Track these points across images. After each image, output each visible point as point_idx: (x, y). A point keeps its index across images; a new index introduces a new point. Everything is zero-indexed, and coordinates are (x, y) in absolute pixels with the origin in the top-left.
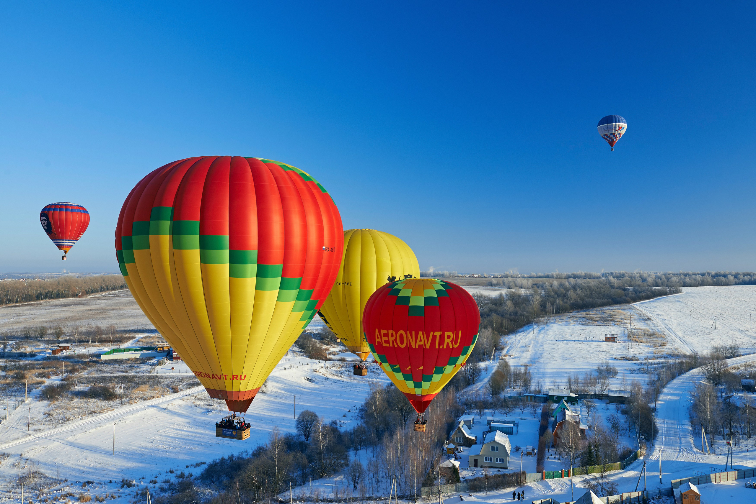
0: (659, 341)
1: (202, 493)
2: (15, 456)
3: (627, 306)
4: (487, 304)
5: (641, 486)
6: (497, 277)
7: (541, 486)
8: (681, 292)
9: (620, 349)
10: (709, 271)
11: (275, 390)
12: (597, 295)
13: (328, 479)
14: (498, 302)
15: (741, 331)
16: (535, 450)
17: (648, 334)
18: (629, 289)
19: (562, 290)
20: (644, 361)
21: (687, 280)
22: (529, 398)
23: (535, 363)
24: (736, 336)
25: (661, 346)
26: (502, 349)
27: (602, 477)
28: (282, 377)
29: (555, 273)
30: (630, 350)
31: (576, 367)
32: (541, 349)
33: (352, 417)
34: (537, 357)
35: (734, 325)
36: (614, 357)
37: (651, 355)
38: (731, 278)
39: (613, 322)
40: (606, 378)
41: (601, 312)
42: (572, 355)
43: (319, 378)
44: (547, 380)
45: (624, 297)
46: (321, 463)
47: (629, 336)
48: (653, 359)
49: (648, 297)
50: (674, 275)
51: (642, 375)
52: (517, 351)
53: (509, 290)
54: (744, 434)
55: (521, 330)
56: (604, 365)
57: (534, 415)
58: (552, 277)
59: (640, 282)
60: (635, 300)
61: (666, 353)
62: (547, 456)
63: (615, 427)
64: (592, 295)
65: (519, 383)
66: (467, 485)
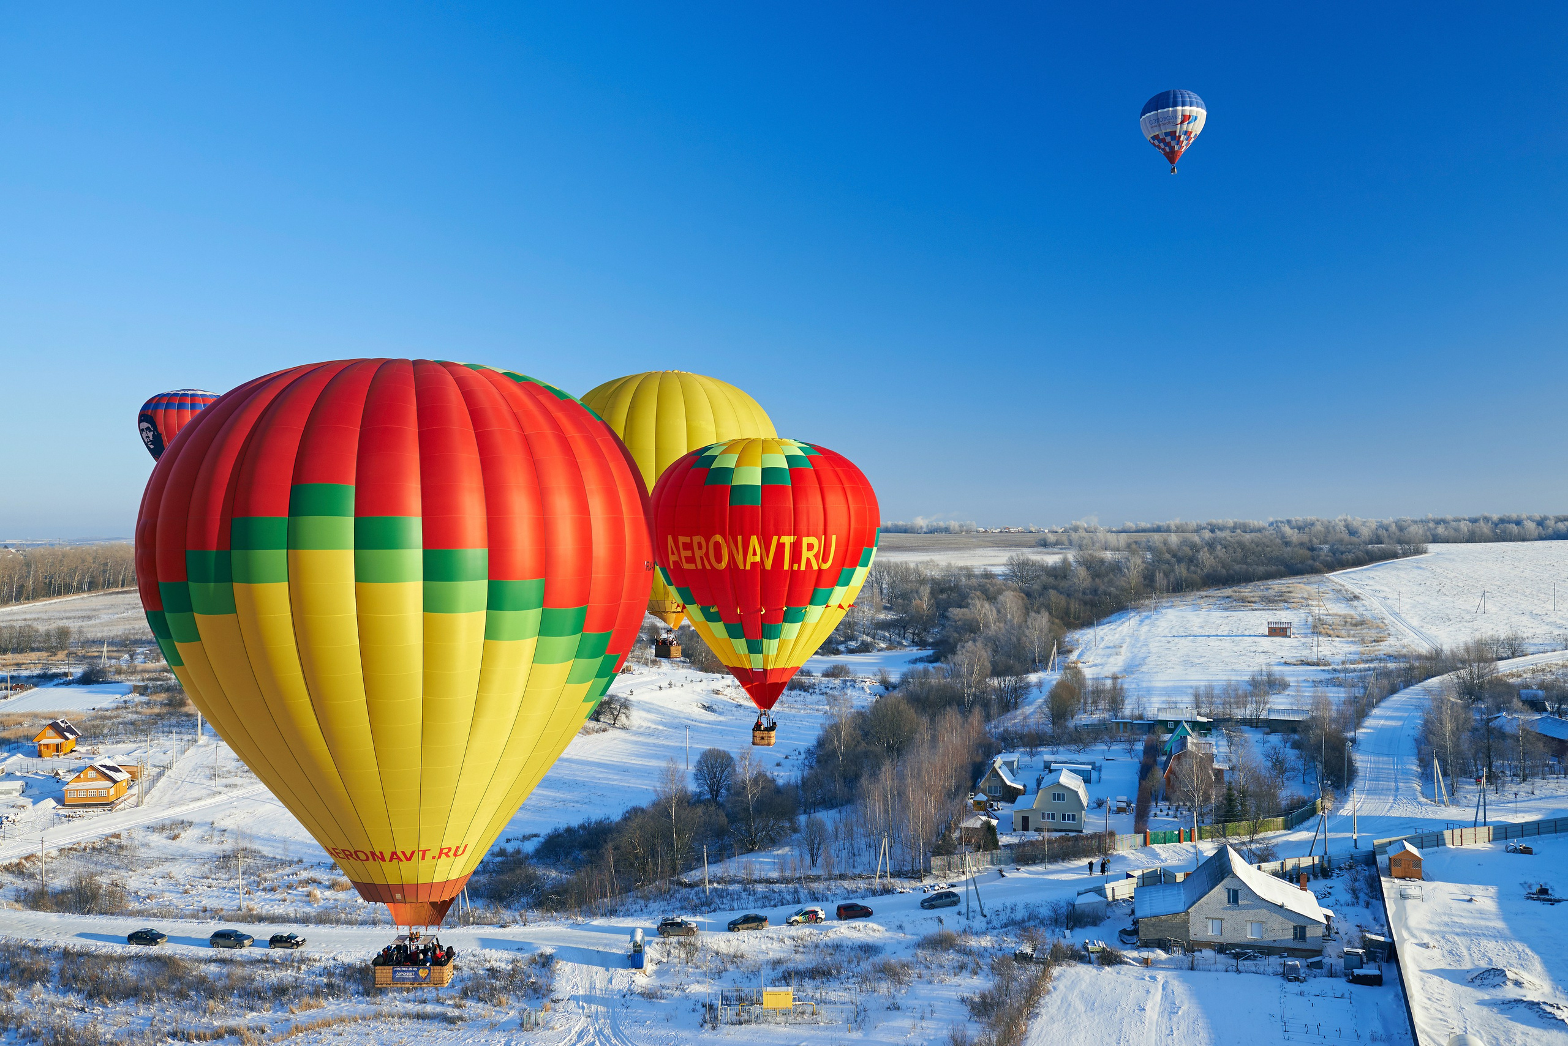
0: (1373, 634)
1: (544, 874)
2: (201, 825)
3: (1315, 578)
4: (1038, 577)
5: (1318, 850)
6: (1056, 532)
7: (1143, 855)
8: (1425, 552)
9: (1296, 648)
10: (1486, 514)
11: (645, 724)
12: (1256, 559)
13: (764, 853)
14: (1060, 573)
15: (1534, 616)
16: (1133, 805)
17: (1351, 624)
18: (1321, 549)
19: (1187, 549)
20: (1340, 667)
21: (1441, 530)
22: (1121, 726)
23: (1132, 673)
24: (1523, 624)
25: (1375, 641)
26: (1070, 651)
27: (1251, 841)
28: (655, 702)
29: (1173, 523)
30: (1315, 649)
31: (1210, 678)
32: (1144, 650)
33: (793, 766)
34: (1137, 663)
35: (1523, 606)
36: (1283, 660)
37: (1356, 657)
38: (1531, 526)
39: (1286, 604)
40: (1267, 693)
41: (1262, 587)
42: (1202, 660)
43: (725, 705)
44: (1154, 699)
45: (1310, 562)
46: (750, 826)
47: (1315, 627)
48: (1359, 663)
49: (1358, 562)
50: (1415, 522)
51: (1335, 689)
52: (1099, 655)
53: (1081, 553)
54: (1514, 775)
55: (1108, 619)
56: (1264, 673)
57: (1130, 753)
58: (1168, 530)
59: (1346, 536)
60: (1331, 568)
61: (1385, 652)
62: (1152, 813)
63: (1279, 765)
64: (1246, 557)
65: (1102, 705)
66: (1012, 853)
